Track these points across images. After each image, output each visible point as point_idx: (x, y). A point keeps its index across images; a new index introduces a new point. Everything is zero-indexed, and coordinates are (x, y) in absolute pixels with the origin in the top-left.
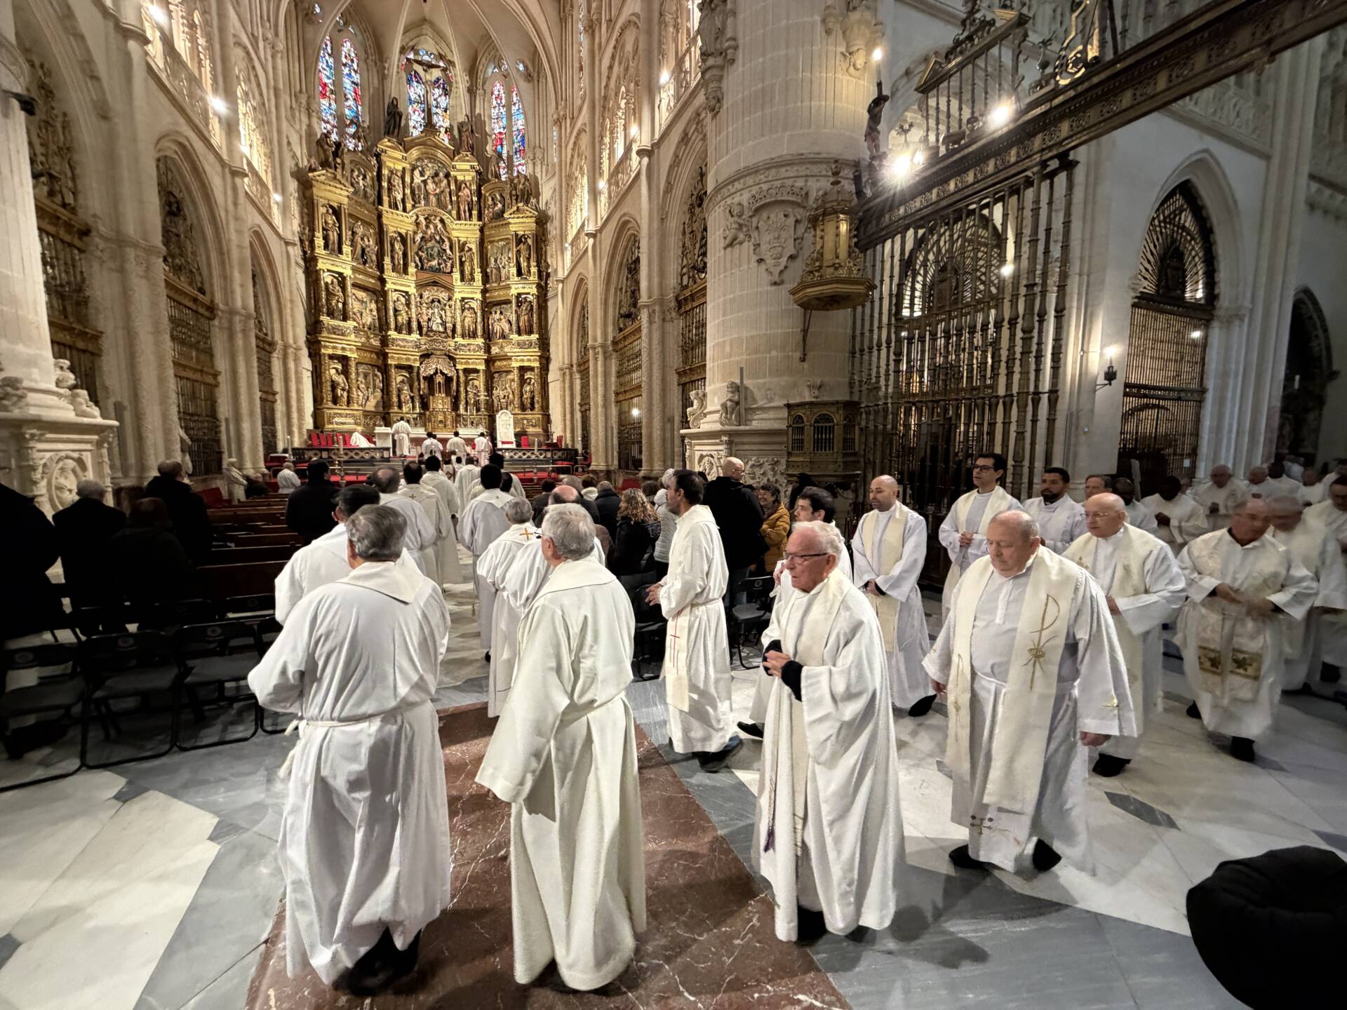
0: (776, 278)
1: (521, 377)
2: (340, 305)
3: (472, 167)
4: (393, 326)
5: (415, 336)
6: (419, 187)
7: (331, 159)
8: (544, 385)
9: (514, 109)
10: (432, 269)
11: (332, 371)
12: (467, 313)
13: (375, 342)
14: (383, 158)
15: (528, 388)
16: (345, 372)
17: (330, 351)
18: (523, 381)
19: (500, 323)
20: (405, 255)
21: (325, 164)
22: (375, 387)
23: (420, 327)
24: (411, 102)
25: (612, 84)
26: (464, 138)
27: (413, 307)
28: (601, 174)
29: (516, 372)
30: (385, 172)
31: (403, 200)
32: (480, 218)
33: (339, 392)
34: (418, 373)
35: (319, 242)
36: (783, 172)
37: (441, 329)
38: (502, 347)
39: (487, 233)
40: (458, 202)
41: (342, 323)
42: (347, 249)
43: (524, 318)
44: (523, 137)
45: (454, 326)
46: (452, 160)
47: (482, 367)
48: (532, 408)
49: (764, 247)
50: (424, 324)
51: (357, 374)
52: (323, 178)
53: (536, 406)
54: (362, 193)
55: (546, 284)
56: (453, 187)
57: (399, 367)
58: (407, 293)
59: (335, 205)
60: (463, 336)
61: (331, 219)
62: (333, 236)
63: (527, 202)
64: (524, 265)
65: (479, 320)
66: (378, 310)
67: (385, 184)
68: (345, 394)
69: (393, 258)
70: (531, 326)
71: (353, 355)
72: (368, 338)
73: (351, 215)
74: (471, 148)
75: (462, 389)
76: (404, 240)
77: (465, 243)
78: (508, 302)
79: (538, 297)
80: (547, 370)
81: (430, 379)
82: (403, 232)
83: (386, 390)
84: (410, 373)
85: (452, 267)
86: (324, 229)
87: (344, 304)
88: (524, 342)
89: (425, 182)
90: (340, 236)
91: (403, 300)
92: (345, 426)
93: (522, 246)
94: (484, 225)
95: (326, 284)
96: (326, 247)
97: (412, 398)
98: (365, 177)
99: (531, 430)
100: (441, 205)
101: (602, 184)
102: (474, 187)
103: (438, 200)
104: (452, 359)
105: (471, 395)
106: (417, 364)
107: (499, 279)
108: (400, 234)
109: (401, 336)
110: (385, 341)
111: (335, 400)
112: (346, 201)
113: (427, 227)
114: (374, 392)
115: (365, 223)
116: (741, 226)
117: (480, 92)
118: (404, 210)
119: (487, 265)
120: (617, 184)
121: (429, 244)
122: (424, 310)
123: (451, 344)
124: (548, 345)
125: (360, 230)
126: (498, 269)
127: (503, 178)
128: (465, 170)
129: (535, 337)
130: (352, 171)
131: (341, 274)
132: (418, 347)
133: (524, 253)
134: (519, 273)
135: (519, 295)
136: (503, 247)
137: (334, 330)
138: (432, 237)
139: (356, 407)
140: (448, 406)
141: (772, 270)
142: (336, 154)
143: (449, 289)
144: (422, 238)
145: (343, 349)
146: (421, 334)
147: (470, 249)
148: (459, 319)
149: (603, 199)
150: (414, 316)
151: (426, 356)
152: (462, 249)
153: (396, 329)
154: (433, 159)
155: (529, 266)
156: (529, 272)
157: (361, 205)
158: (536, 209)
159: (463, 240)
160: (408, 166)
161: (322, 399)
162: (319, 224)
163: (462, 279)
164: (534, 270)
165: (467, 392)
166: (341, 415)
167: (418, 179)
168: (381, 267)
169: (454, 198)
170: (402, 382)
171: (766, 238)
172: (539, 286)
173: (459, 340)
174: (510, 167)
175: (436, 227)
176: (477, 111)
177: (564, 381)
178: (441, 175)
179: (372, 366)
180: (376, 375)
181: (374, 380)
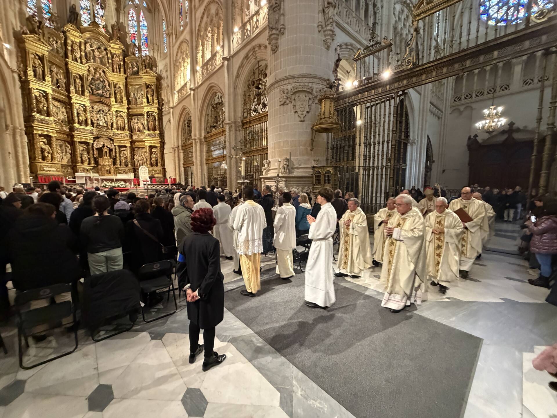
0: (302, 119)
1: (150, 150)
2: (45, 108)
3: (120, 48)
4: (76, 121)
5: (90, 128)
6: (90, 53)
7: (36, 29)
8: (162, 155)
9: (141, 24)
10: (98, 95)
11: (41, 143)
12: (119, 118)
13: (66, 129)
14: (68, 34)
15: (154, 156)
16: (50, 143)
17: (40, 132)
18: (151, 153)
19: (137, 124)
20: (82, 86)
21: (32, 32)
22: (66, 152)
23: (93, 123)
24: (82, 8)
25: (203, 25)
26: (115, 33)
27: (88, 112)
28: (197, 63)
29: (148, 148)
30: (69, 42)
31: (80, 58)
32: (125, 73)
33: (46, 154)
34: (93, 147)
35: (30, 73)
36: (304, 80)
37: (105, 125)
38: (139, 136)
39: (129, 80)
40: (112, 64)
41: (47, 118)
42: (48, 78)
43: (151, 124)
44: (146, 38)
45: (112, 124)
46: (109, 42)
47: (128, 145)
48: (157, 165)
49: (297, 107)
50: (95, 122)
51: (56, 145)
52: (31, 39)
53: (159, 164)
54: (55, 51)
55: (162, 108)
56: (109, 56)
57: (81, 143)
58: (84, 105)
59: (40, 54)
60: (117, 129)
61: (37, 62)
62: (39, 71)
63: (151, 69)
64: (150, 98)
65: (126, 122)
66: (67, 112)
67: (69, 48)
68: (50, 155)
69: (75, 87)
70: (155, 127)
71: (54, 135)
72: (62, 126)
73: (50, 62)
74: (119, 39)
75: (118, 155)
76: (81, 78)
77: (117, 84)
78: (143, 115)
79: (158, 114)
80: (164, 148)
81: (100, 150)
82: (81, 74)
83: (73, 154)
84: (87, 146)
85: (110, 95)
86: (33, 66)
87: (48, 108)
88: (152, 134)
89: (93, 51)
90: (43, 72)
91: (82, 109)
92: (50, 172)
93: (149, 89)
94: (127, 76)
95: (36, 96)
96: (35, 76)
97: (89, 158)
98: (57, 42)
99: (156, 175)
100: (102, 63)
101: (198, 68)
102: (121, 58)
103: (101, 61)
104: (112, 140)
105: (123, 158)
106: (92, 142)
107: (136, 103)
108: (79, 75)
109: (81, 127)
110: (72, 129)
111: (44, 158)
112: (47, 53)
113: (95, 73)
114: (65, 155)
115: (57, 66)
116: (288, 98)
117: (122, 12)
118: (81, 63)
119: (129, 96)
120: (207, 70)
121: (96, 82)
122: (95, 115)
123: (110, 133)
124: (164, 136)
125: (55, 70)
126: (136, 99)
127: (137, 55)
128: (116, 48)
129: (157, 132)
130: (49, 38)
131: (45, 92)
132: (92, 133)
133: (150, 93)
134: (148, 102)
135: (148, 112)
136: (138, 88)
137: (42, 121)
138: (98, 79)
139: (57, 162)
140: (111, 163)
141: (300, 115)
142: (39, 27)
143: (109, 106)
144: (92, 79)
145: (48, 131)
146: (93, 126)
147: (120, 87)
148: (115, 121)
149: (199, 75)
150: (89, 117)
151: (96, 138)
152: (115, 87)
153: (78, 123)
154: (98, 40)
155: (153, 99)
156: (153, 102)
157: (55, 56)
158: (156, 73)
159: (115, 82)
160: (83, 41)
161: (35, 158)
162: (30, 63)
163: (116, 102)
164: (156, 101)
165: (120, 156)
166: (47, 166)
167: (89, 49)
168: (68, 91)
169: (110, 61)
170: (83, 150)
171: (298, 104)
172: (158, 109)
173: (115, 130)
174: (140, 50)
175: (100, 74)
176: (121, 21)
177: (175, 153)
178: (103, 48)
179: (65, 141)
180: (67, 146)
181: (66, 149)
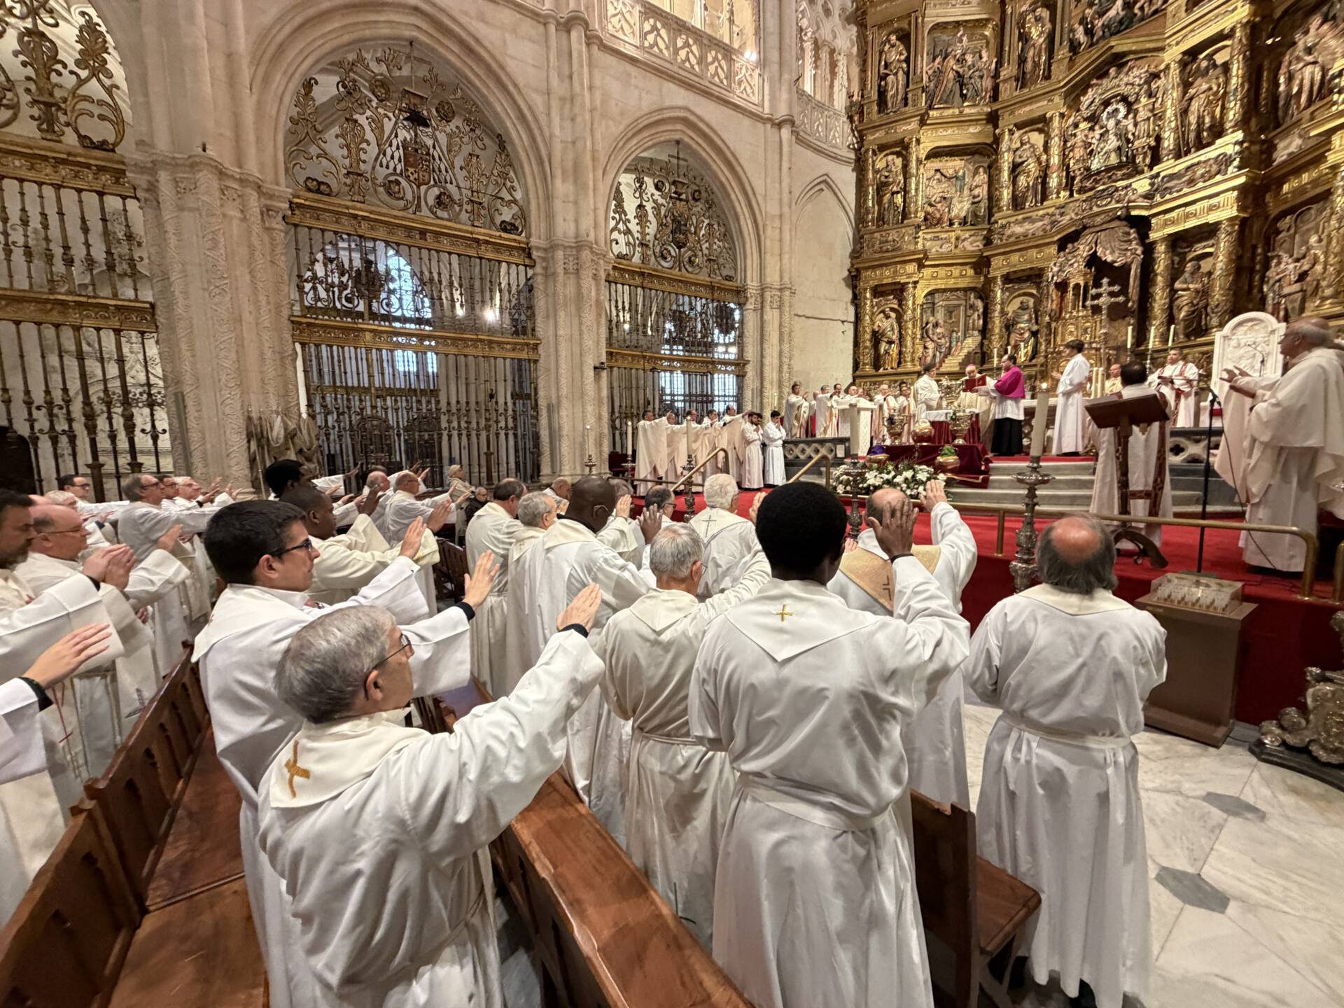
4: (1006, 200)
12: (1198, 85)
13: (975, 244)
16: (900, 312)
20: (1053, 39)
22: (966, 329)
23: (1070, 180)
27: (1054, 142)
34: (1049, 280)
35: (870, 103)
41: (895, 229)
42: (914, 91)
45: (1158, 139)
47: (1227, 212)
50: (1078, 168)
51: (929, 311)
57: (1011, 278)
58: (1045, 118)
59: (904, 23)
60: (1181, 152)
65: (1236, 83)
68: (894, 349)
69: (1022, 60)
83: (987, 330)
84: (1039, 285)
91: (1037, 140)
95: (878, 172)
104: (1138, 222)
106: (1051, 261)
110: (990, 238)
114: (963, 338)
123: (1141, 186)
131: (902, 143)
132: (1058, 222)
137: (882, 245)
143: (1154, 52)
145: (895, 272)
146: (1069, 195)
148: (1172, 115)
150: (1056, 159)
153: (1012, 206)
170: (1023, 307)
173: (1166, 167)
179: (966, 290)
180: (972, 307)
181: (967, 317)
